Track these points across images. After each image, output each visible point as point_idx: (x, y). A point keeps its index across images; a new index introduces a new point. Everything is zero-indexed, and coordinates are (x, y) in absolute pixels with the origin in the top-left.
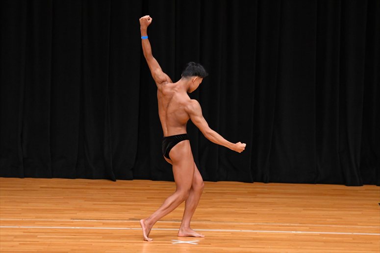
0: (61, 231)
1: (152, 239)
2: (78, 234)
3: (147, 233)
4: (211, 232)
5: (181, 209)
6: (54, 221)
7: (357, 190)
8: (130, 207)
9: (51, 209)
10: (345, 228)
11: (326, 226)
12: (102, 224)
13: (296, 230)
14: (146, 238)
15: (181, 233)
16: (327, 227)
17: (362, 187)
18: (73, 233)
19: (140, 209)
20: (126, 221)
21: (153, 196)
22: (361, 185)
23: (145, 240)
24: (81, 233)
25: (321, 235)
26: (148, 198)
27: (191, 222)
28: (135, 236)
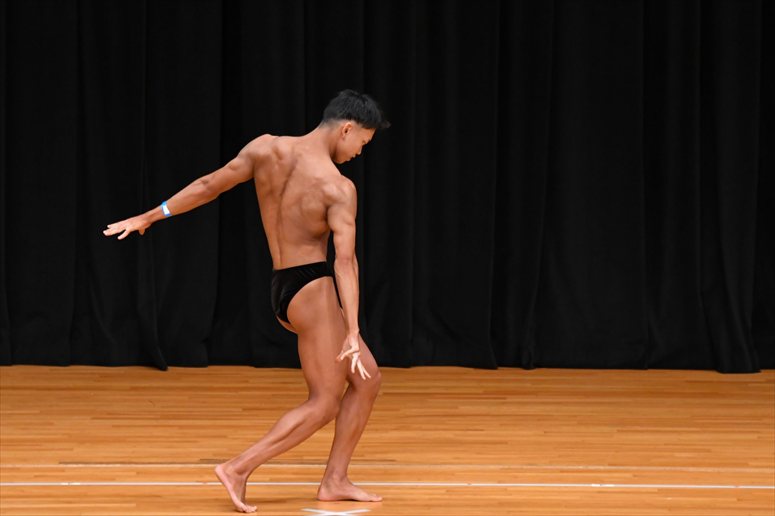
0: (36, 492)
1: (255, 508)
2: (77, 499)
3: (240, 494)
4: (399, 488)
5: (326, 435)
6: (18, 469)
7: (746, 383)
8: (202, 432)
9: (12, 441)
10: (719, 473)
11: (673, 468)
12: (134, 473)
13: (601, 481)
14: (241, 505)
15: (324, 494)
16: (675, 471)
17: (756, 374)
18: (64, 496)
19: (225, 437)
20: (193, 466)
21: (257, 405)
22: (755, 370)
23: (239, 512)
24: (86, 496)
25: (660, 491)
26: (245, 409)
27: (350, 466)
28: (217, 500)
